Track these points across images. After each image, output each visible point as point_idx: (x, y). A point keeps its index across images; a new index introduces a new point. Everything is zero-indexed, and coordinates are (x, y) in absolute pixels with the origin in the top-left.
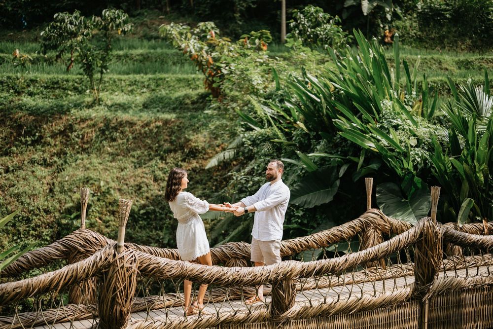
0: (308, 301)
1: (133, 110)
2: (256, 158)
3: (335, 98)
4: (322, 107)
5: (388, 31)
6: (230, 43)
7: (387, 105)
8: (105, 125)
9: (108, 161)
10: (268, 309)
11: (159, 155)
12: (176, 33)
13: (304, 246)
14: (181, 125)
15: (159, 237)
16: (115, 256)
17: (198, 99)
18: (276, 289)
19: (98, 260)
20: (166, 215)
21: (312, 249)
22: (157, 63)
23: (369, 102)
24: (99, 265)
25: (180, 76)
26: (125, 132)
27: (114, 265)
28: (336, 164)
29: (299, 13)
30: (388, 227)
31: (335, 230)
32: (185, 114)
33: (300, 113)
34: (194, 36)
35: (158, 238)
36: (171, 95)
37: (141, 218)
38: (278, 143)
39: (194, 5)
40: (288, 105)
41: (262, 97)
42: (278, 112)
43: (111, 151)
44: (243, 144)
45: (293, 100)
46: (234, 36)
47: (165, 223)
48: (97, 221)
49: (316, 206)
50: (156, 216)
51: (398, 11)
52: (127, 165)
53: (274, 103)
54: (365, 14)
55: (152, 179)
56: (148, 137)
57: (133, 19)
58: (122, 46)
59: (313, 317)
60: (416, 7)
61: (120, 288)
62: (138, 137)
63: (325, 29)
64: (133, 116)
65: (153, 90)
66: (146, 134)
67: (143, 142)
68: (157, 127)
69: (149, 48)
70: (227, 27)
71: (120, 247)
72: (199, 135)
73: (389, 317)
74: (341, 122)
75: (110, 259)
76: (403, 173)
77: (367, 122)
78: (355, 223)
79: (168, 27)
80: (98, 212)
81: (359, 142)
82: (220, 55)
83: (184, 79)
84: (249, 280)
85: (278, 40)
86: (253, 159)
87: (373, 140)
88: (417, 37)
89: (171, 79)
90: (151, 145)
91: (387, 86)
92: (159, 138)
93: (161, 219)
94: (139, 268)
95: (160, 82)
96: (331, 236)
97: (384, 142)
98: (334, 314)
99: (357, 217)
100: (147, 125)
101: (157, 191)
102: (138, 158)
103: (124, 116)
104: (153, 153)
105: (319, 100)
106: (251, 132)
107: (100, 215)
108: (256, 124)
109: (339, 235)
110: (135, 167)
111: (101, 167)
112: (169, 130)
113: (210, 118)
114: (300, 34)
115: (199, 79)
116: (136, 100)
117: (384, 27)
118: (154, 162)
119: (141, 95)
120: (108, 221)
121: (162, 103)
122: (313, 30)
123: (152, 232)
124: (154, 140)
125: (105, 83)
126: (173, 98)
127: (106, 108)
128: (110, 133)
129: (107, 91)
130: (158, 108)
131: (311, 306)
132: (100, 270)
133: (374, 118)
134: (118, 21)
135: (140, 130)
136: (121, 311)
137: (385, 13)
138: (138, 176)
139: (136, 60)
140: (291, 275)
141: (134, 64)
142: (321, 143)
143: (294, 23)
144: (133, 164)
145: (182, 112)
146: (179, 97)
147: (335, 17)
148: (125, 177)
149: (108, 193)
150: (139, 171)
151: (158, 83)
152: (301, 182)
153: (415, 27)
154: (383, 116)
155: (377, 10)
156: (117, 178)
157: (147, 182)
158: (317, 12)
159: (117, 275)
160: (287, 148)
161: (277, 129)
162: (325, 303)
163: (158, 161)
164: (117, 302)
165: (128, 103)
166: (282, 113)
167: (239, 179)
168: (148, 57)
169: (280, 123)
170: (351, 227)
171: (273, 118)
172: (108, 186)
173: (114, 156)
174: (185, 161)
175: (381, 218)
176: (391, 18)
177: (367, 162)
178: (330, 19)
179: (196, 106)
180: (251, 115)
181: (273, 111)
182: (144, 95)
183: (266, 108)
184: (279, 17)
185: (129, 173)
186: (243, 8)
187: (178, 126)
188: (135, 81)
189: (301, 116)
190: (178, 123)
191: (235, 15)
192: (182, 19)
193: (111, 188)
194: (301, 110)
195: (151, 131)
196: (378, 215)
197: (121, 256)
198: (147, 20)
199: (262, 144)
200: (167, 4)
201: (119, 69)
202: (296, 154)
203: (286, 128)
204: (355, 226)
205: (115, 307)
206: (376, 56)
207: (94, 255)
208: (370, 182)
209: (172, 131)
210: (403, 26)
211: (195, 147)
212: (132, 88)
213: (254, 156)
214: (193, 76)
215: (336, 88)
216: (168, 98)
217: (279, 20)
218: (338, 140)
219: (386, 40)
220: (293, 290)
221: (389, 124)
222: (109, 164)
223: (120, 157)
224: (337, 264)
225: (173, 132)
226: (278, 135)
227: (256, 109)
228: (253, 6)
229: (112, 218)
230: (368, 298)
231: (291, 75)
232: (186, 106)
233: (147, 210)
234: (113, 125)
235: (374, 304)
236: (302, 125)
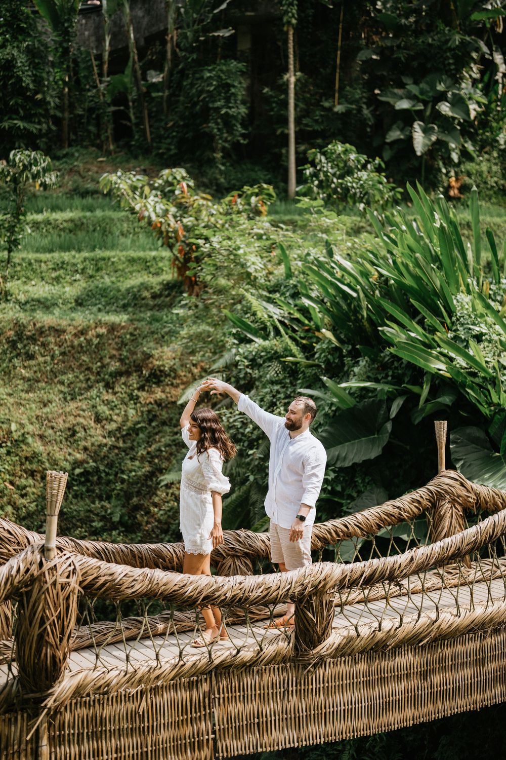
0: (353, 628)
1: (60, 308)
2: (257, 388)
3: (380, 292)
4: (360, 306)
5: (454, 179)
6: (210, 204)
7: (463, 301)
8: (17, 334)
9: (22, 391)
10: (289, 643)
11: (103, 380)
12: (126, 187)
13: (341, 534)
14: (135, 333)
15: (106, 511)
16: (41, 565)
17: (162, 290)
18: (302, 610)
19: (14, 572)
20: (116, 475)
21: (354, 538)
22: (96, 234)
23: (435, 299)
24: (16, 580)
25: (133, 254)
26: (48, 344)
27: (40, 581)
28: (386, 397)
29: (319, 154)
30: (472, 499)
31: (388, 507)
32: (142, 315)
33: (324, 314)
34: (154, 192)
35: (103, 513)
36: (119, 284)
37: (76, 480)
38: (292, 363)
39: (152, 139)
40: (306, 302)
41: (263, 290)
42: (290, 313)
43: (27, 375)
44: (236, 364)
45: (313, 294)
46: (215, 188)
47: (114, 489)
48: (6, 488)
49: (354, 464)
50: (100, 478)
51: (470, 147)
52: (52, 396)
53: (283, 299)
54: (419, 154)
55: (93, 418)
56: (85, 352)
57: (57, 164)
58: (40, 206)
59: (361, 652)
60: (497, 141)
61: (51, 619)
62: (69, 352)
63: (360, 180)
64: (61, 318)
65: (91, 277)
66: (82, 347)
67: (77, 359)
68: (98, 336)
69: (83, 210)
70: (203, 174)
71: (49, 550)
72: (166, 349)
73: (482, 649)
74: (390, 331)
75: (34, 569)
76: (490, 411)
77: (433, 331)
78: (421, 493)
79: (113, 178)
80: (9, 472)
81: (421, 363)
82: (196, 222)
83: (140, 259)
84: (259, 596)
85: (284, 194)
86: (252, 388)
87: (443, 359)
88: (499, 189)
89: (120, 259)
90: (90, 365)
91: (461, 271)
92: (102, 353)
93: (108, 482)
94: (81, 583)
95: (101, 263)
96: (383, 516)
97: (461, 361)
98: (394, 647)
99: (423, 484)
100: (83, 332)
101: (100, 438)
102: (69, 386)
103: (46, 319)
104: (93, 378)
105: (355, 295)
106: (248, 346)
107: (11, 478)
108: (255, 333)
109: (397, 515)
110: (65, 399)
111: (12, 400)
112: (117, 340)
113: (182, 321)
114: (320, 186)
115: (162, 259)
116: (64, 293)
117: (448, 172)
118: (95, 392)
119: (71, 284)
120: (25, 487)
121: (106, 297)
122: (340, 181)
123: (94, 503)
124: (94, 356)
125: (15, 266)
126: (123, 289)
127: (17, 307)
128: (25, 346)
129: (18, 279)
130: (100, 306)
131: (358, 636)
132: (18, 589)
133: (443, 323)
134: (34, 169)
135: (72, 341)
136: (54, 657)
137: (448, 151)
138: (70, 413)
139: (63, 230)
140: (324, 586)
141: (60, 236)
142: (361, 363)
143: (311, 169)
144: (61, 396)
145: (137, 312)
146: (132, 287)
147: (374, 160)
148: (50, 416)
149: (23, 441)
150: (72, 405)
151: (99, 265)
152: (331, 425)
153: (496, 173)
154: (458, 320)
155: (437, 147)
156: (37, 417)
157: (85, 423)
158: (346, 152)
159: (46, 598)
160: (306, 371)
161: (289, 342)
162: (380, 630)
163: (101, 390)
164: (47, 642)
165: (52, 298)
166: (297, 315)
167: (231, 420)
168: (83, 224)
169: (294, 331)
170: (414, 501)
171: (281, 322)
172: (22, 431)
173: (32, 384)
174: (143, 390)
175: (462, 485)
176: (459, 158)
177: (434, 393)
178: (367, 162)
179: (158, 301)
180: (248, 319)
181: (282, 312)
182: (76, 284)
183: (271, 307)
184: (284, 158)
185: (56, 409)
186: (227, 145)
187: (131, 334)
188: (63, 263)
189: (327, 319)
190: (131, 330)
191: (215, 155)
192: (133, 163)
193: (28, 433)
194: (328, 310)
195: (89, 342)
196: (457, 480)
197: (51, 564)
198: (79, 164)
199: (266, 364)
200: (110, 139)
201: (37, 245)
202: (321, 380)
203: (302, 338)
204: (421, 500)
205: (44, 651)
206: (445, 225)
207: (8, 564)
208: (442, 428)
209: (122, 342)
210: (477, 171)
211: (159, 366)
212: (57, 273)
213: (254, 383)
214: (154, 253)
215: (381, 275)
216: (114, 288)
217: (285, 164)
218: (387, 359)
219: (452, 193)
220: (328, 611)
221: (468, 332)
222: (23, 395)
223: (40, 385)
224: (397, 566)
225: (124, 344)
226: (291, 350)
227: (254, 309)
228: (242, 141)
229: (31, 481)
230: (448, 618)
231: (308, 254)
232: (143, 302)
233: (85, 468)
234: (29, 333)
235: (457, 629)
236: (329, 335)
